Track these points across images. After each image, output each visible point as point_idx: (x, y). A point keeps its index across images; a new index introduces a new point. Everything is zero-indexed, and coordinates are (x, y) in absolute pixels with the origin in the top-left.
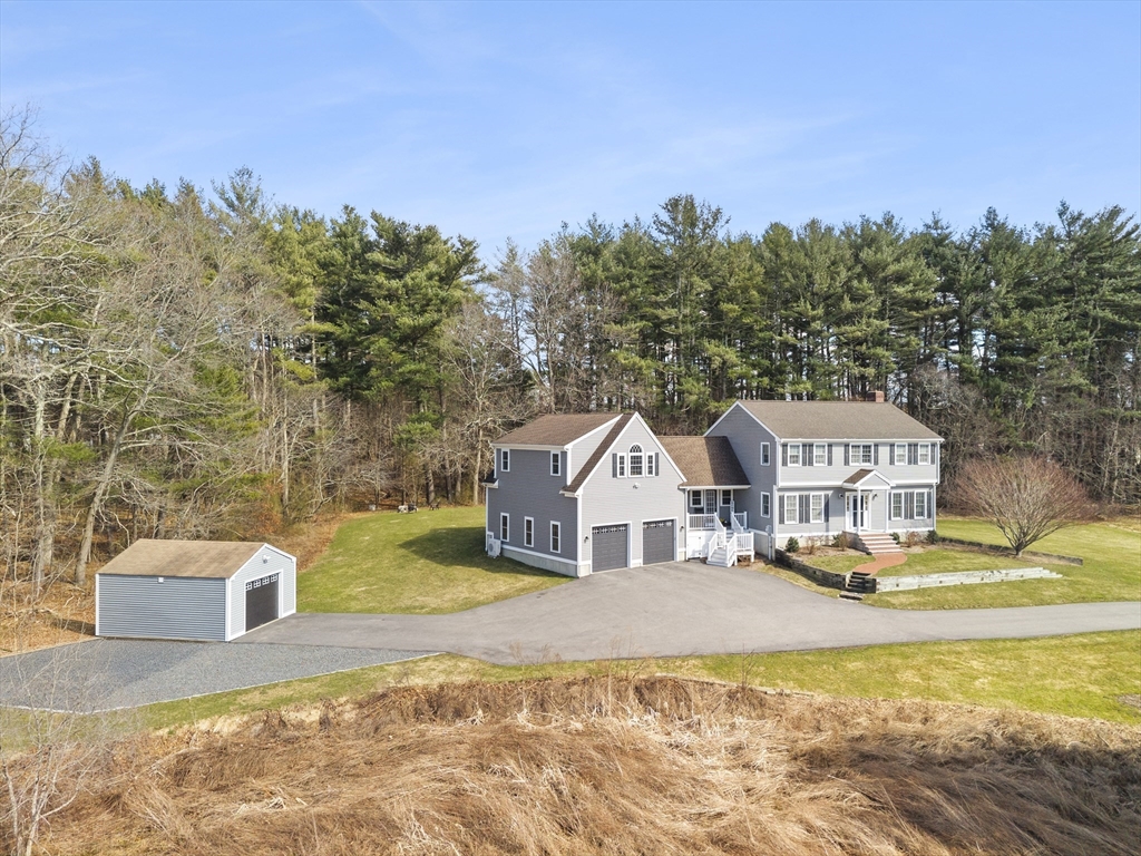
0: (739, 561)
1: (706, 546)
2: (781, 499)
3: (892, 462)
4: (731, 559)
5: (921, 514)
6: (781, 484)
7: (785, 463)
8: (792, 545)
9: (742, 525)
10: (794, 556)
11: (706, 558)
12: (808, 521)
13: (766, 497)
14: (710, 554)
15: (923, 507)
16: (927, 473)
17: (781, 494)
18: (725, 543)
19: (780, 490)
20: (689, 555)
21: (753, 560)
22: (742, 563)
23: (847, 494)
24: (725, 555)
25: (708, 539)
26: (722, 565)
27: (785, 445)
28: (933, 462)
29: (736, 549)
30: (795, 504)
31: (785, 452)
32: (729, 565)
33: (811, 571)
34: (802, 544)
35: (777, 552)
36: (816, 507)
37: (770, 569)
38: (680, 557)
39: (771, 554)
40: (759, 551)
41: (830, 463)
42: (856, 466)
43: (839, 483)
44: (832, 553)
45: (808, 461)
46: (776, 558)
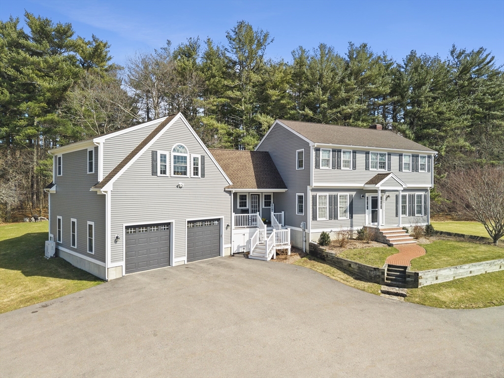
0: (277, 254)
1: (249, 242)
2: (314, 198)
3: (400, 169)
4: (271, 253)
5: (420, 212)
6: (315, 184)
7: (317, 166)
8: (324, 239)
9: (280, 222)
10: (326, 249)
11: (249, 253)
12: (336, 217)
13: (300, 198)
14: (252, 249)
15: (420, 207)
16: (425, 180)
17: (314, 193)
18: (266, 239)
19: (313, 190)
20: (234, 250)
21: (289, 253)
22: (280, 257)
23: (367, 195)
24: (265, 249)
25: (251, 235)
26: (262, 259)
27: (317, 150)
28: (429, 170)
29: (275, 244)
30: (325, 203)
31: (317, 156)
32: (269, 259)
33: (345, 264)
34: (333, 237)
35: (311, 245)
36: (343, 205)
37: (305, 261)
38: (225, 252)
39: (306, 247)
40: (295, 245)
41: (354, 167)
42: (374, 172)
43: (360, 185)
44: (359, 245)
45: (337, 165)
46: (310, 251)
